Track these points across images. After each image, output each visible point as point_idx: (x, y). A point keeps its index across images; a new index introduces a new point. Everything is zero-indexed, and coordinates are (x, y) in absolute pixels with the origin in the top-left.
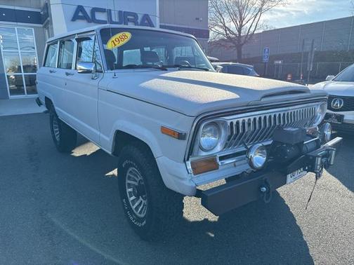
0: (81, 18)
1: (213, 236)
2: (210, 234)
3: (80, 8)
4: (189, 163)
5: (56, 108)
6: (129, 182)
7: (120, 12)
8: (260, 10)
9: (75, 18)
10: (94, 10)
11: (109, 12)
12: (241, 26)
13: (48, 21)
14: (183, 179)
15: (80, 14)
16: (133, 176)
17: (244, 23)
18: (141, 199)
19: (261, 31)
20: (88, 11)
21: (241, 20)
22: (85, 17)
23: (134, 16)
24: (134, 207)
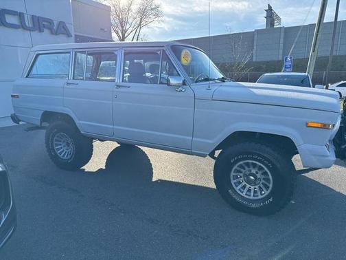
5: (77, 122)
6: (235, 174)
7: (33, 17)
8: (140, 25)
10: (4, 11)
12: (124, 38)
16: (240, 169)
24: (244, 193)
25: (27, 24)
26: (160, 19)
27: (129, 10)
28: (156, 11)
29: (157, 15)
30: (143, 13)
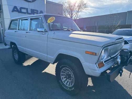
0: (15, 11)
1: (95, 91)
2: (93, 91)
3: (15, 7)
4: (97, 64)
5: (18, 46)
6: (62, 73)
7: (31, 10)
8: (78, 11)
9: (13, 11)
10: (21, 8)
11: (27, 9)
12: (72, 16)
13: (1, 12)
14: (95, 70)
15: (15, 9)
16: (64, 71)
17: (73, 15)
18: (68, 80)
19: (78, 18)
20: (19, 8)
21: (72, 15)
22: (17, 11)
23: (37, 11)
24: (65, 83)
25: (29, 12)
26: (86, 9)
27: (74, 6)
28: (85, 6)
29: (85, 7)
30: (80, 7)
